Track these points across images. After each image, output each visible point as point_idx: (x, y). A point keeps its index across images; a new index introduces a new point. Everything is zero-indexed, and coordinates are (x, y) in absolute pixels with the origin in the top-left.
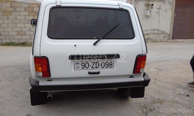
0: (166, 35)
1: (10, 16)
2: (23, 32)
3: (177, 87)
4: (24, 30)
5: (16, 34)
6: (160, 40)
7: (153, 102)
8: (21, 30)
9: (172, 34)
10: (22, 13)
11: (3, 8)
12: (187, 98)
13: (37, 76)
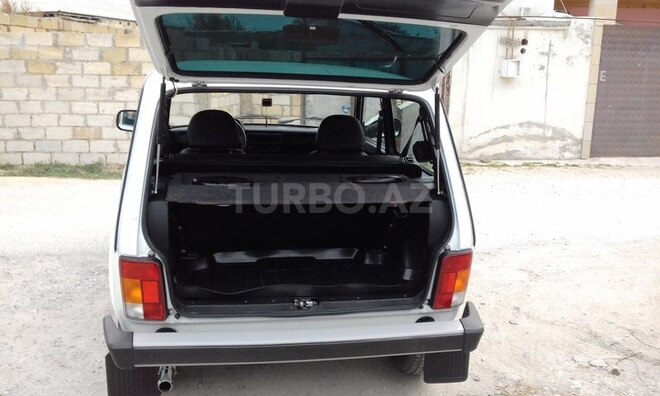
0: (570, 141)
1: (52, 76)
2: (92, 129)
3: (585, 341)
4: (94, 125)
5: (69, 135)
6: (549, 159)
7: (499, 392)
8: (86, 121)
9: (590, 138)
10: (90, 68)
11: (27, 48)
12: (610, 381)
13: (128, 316)
